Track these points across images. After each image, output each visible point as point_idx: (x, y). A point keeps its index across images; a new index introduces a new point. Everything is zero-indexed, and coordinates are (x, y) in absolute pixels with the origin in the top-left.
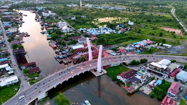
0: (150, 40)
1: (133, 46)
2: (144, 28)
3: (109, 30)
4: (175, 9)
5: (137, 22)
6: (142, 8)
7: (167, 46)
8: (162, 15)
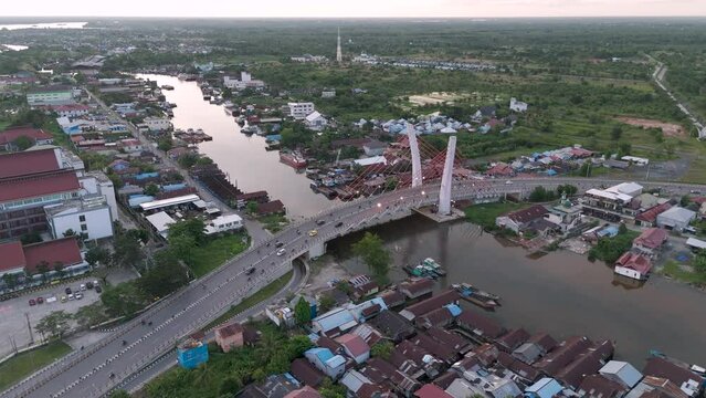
0: (583, 147)
1: (531, 160)
2: (563, 118)
3: (450, 124)
4: (665, 70)
5: (536, 103)
6: (552, 65)
7: (635, 159)
8: (619, 84)
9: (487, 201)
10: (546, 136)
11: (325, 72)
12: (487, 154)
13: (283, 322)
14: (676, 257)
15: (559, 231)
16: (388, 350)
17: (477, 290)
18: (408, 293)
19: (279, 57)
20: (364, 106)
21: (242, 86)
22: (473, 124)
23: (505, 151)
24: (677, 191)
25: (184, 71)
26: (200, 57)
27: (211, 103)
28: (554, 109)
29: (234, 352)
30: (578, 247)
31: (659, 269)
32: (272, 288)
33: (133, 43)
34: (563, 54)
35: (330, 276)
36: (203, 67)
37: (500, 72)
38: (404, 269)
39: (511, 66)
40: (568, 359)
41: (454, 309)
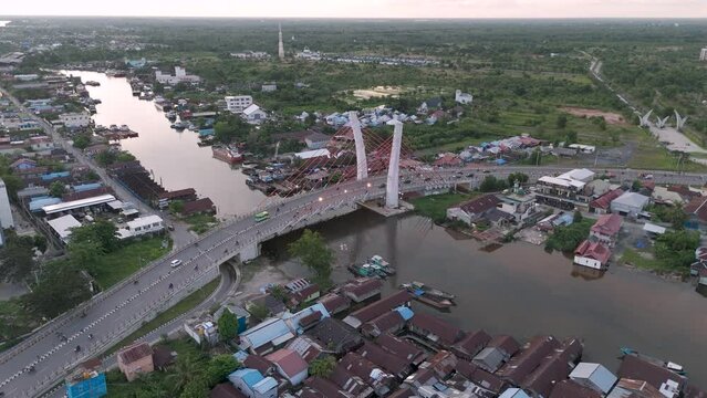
0: (530, 136)
1: (480, 150)
2: (508, 110)
3: (395, 116)
4: (600, 64)
6: (494, 60)
7: (582, 147)
8: (558, 77)
9: (437, 193)
10: (493, 127)
11: (266, 67)
12: (435, 146)
13: (204, 339)
14: (634, 244)
15: (513, 221)
16: (329, 366)
17: (430, 289)
18: (354, 296)
19: (217, 54)
20: (306, 100)
21: (175, 81)
22: (419, 116)
23: (452, 142)
24: (627, 177)
25: (112, 67)
26: (132, 54)
27: (141, 99)
28: (499, 101)
29: (140, 380)
30: (534, 237)
31: (618, 257)
32: (193, 299)
33: (59, 40)
34: (505, 50)
35: (265, 280)
36: (133, 63)
37: (443, 67)
38: (349, 269)
39: (454, 62)
40: (535, 363)
41: (405, 312)
